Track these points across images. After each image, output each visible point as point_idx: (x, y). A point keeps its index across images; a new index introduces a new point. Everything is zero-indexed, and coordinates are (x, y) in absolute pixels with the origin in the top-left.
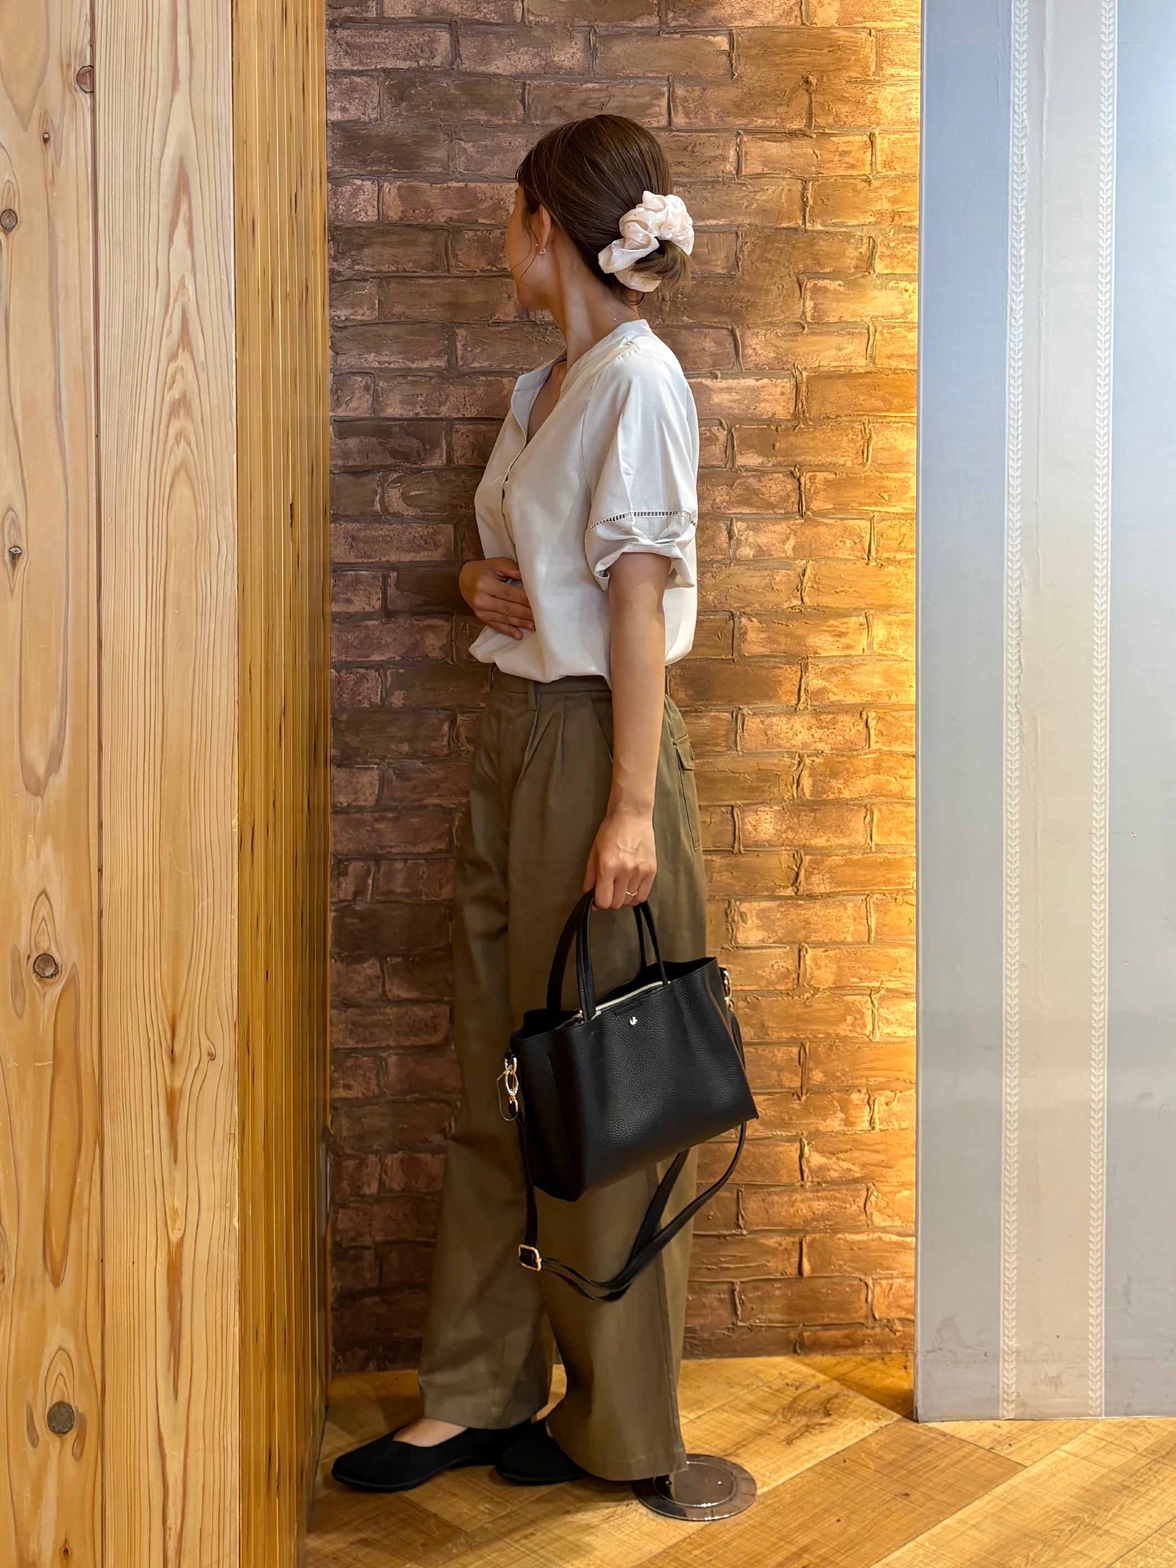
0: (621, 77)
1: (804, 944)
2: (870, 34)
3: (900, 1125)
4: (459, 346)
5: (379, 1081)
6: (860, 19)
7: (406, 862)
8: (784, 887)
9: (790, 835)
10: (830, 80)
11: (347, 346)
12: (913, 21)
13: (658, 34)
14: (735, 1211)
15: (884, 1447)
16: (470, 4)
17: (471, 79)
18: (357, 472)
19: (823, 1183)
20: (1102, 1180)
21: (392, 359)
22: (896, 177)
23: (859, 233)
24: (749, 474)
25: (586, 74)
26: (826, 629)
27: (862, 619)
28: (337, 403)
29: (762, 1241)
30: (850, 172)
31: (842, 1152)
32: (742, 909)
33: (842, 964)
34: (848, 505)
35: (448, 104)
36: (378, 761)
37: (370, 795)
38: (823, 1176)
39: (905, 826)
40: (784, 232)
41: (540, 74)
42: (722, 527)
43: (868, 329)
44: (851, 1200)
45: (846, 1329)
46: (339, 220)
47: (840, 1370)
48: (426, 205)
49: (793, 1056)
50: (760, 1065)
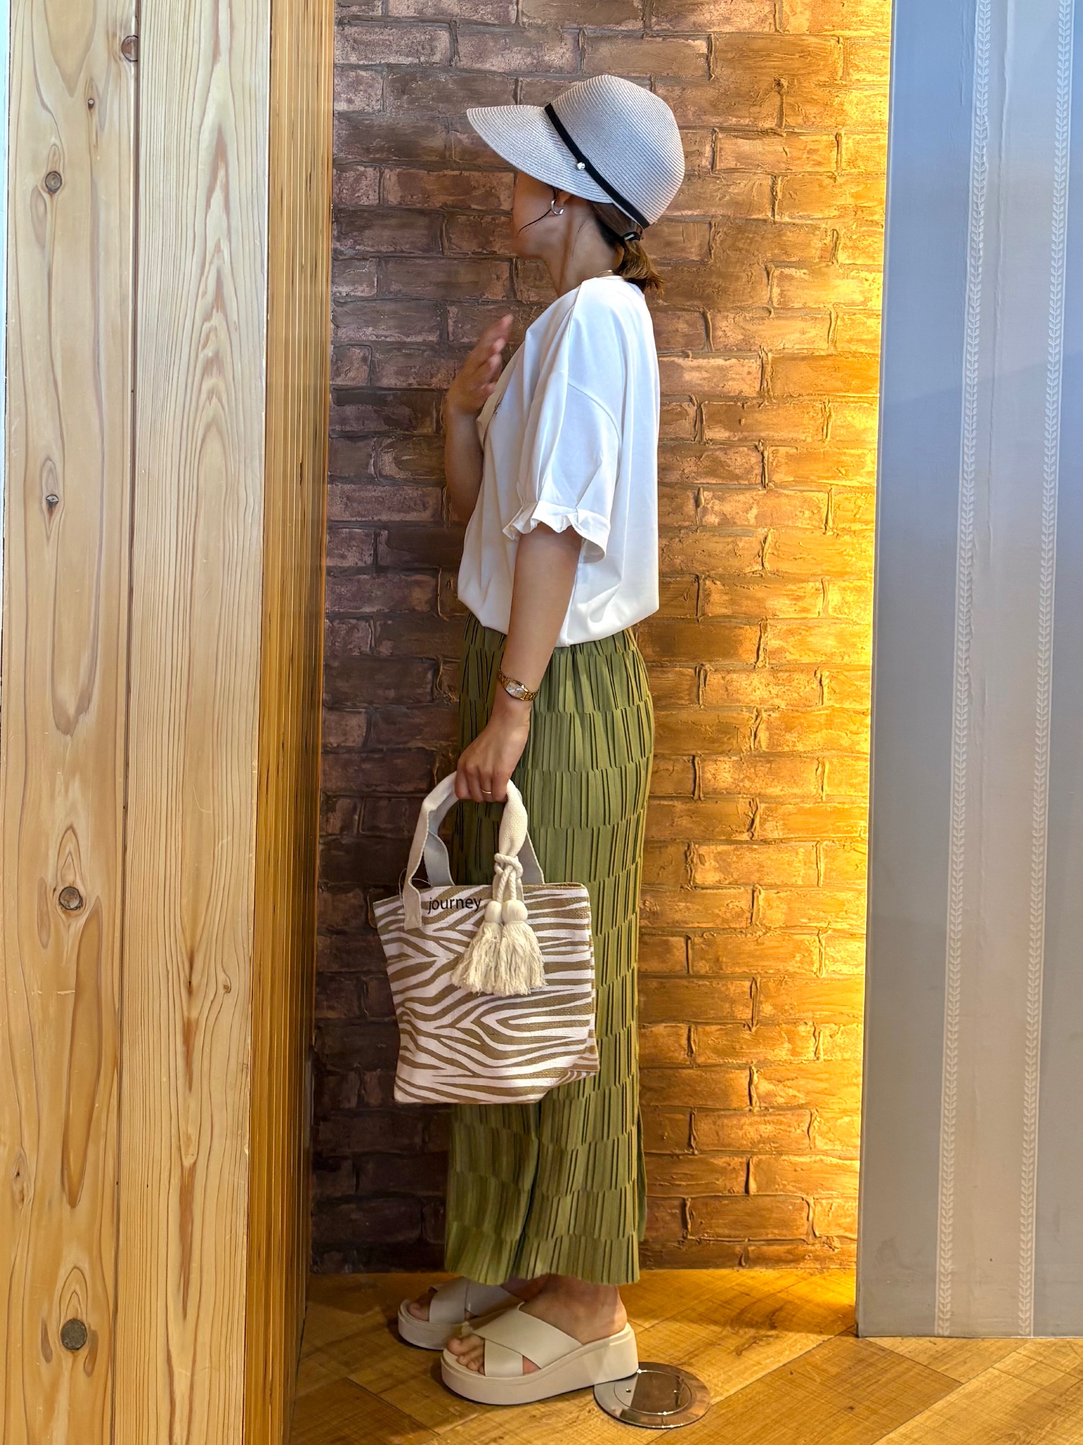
1: (757, 885)
2: (838, 42)
3: (842, 1056)
4: (450, 322)
5: (360, 1004)
6: (830, 28)
7: (390, 801)
8: (740, 832)
9: (747, 784)
10: (800, 83)
11: (348, 319)
12: (881, 30)
13: (642, 37)
14: (688, 1132)
16: (469, 6)
17: (468, 75)
18: (351, 437)
19: (770, 1109)
21: (389, 333)
22: (860, 174)
23: (824, 226)
24: (716, 447)
25: (574, 73)
26: (785, 592)
27: (819, 585)
28: (337, 373)
29: (712, 1160)
30: (817, 169)
31: (788, 1080)
32: (701, 852)
33: (793, 905)
34: (808, 478)
35: (445, 97)
36: (366, 705)
37: (358, 736)
38: (771, 1102)
39: (856, 778)
40: (755, 223)
41: (531, 72)
42: (688, 496)
43: (830, 314)
44: (795, 1124)
45: (788, 1244)
46: (343, 203)
47: (783, 1283)
48: (423, 191)
49: (746, 989)
50: (714, 998)
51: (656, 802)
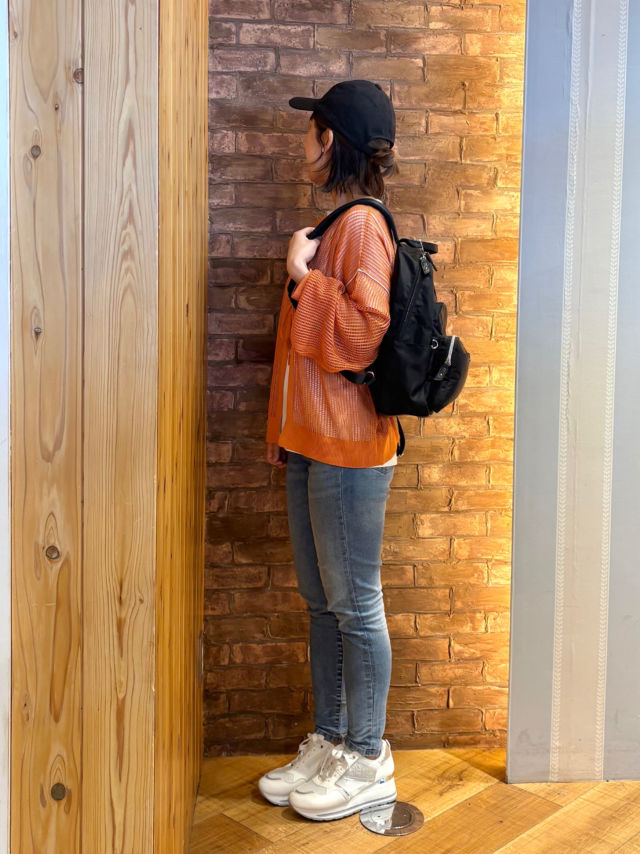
1: (453, 536)
2: (497, 60)
3: (501, 630)
4: (278, 220)
5: (230, 606)
6: (492, 52)
7: (246, 492)
8: (444, 507)
10: (476, 84)
11: (218, 219)
12: (520, 54)
13: (386, 57)
14: (415, 674)
15: (489, 797)
16: (286, 38)
17: (286, 78)
18: (221, 286)
19: (461, 660)
20: (605, 660)
21: (242, 226)
22: (510, 136)
23: (489, 166)
27: (487, 368)
28: (212, 249)
29: (429, 689)
30: (486, 133)
31: (471, 644)
32: (421, 518)
33: (473, 546)
34: (481, 308)
35: (273, 91)
36: (231, 439)
37: (228, 457)
38: (461, 656)
39: (507, 476)
40: (450, 164)
41: (322, 76)
43: (493, 216)
44: (475, 668)
45: (471, 735)
46: (214, 152)
47: (467, 756)
48: (261, 145)
49: (447, 594)
50: (429, 599)
51: (397, 491)
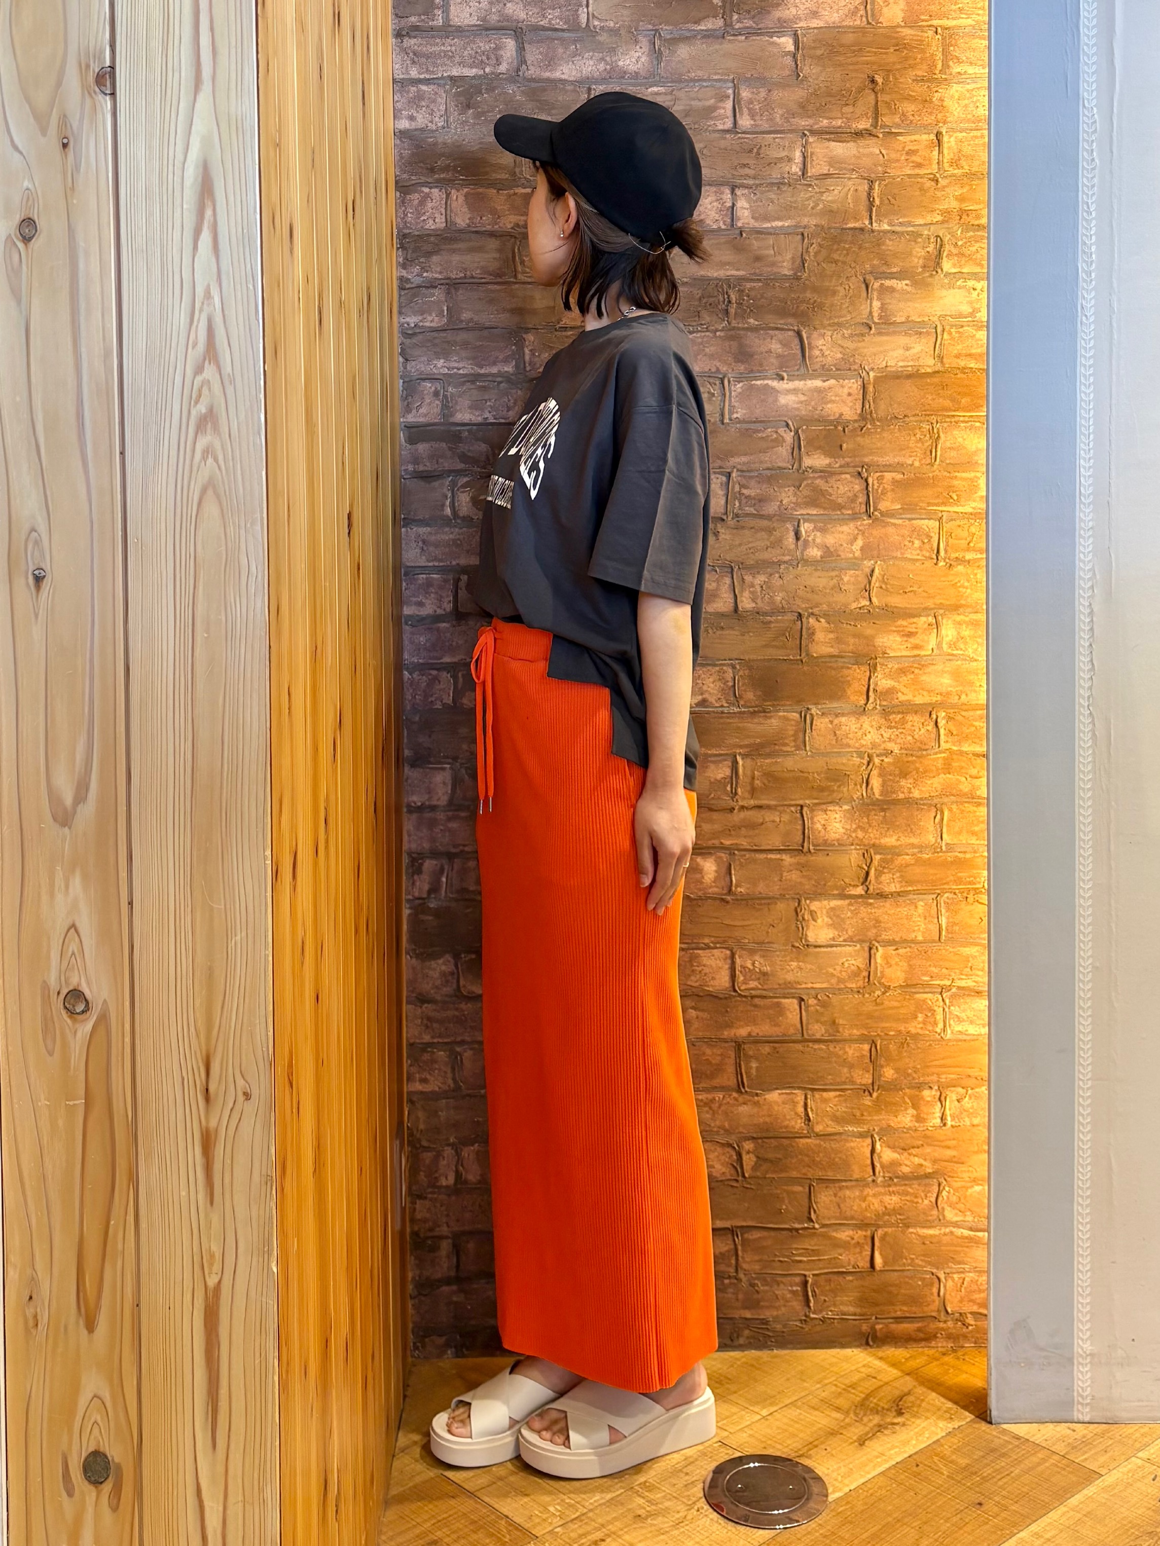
0: (686, 80)
1: (874, 942)
2: (936, 33)
3: (972, 1122)
4: (527, 351)
5: (454, 1074)
6: (926, 17)
8: (854, 886)
9: (860, 834)
10: (896, 79)
11: (417, 352)
12: (980, 18)
13: (723, 37)
14: (807, 1205)
15: (955, 1451)
16: (536, 10)
17: (537, 85)
18: (426, 477)
19: (895, 1179)
21: (461, 365)
22: (966, 175)
23: (926, 232)
24: (816, 475)
25: (652, 78)
26: (894, 629)
27: (931, 619)
28: (407, 409)
29: (834, 1234)
30: (917, 171)
31: (913, 1147)
32: (813, 908)
33: (913, 962)
34: (917, 505)
36: (450, 761)
37: (443, 794)
38: (895, 1172)
39: (977, 825)
40: (850, 232)
41: (605, 79)
42: (787, 528)
43: (935, 328)
44: (923, 1194)
45: (919, 1322)
46: (407, 228)
47: (913, 1364)
48: (494, 212)
49: (864, 1053)
50: (830, 1062)
51: (762, 856)
